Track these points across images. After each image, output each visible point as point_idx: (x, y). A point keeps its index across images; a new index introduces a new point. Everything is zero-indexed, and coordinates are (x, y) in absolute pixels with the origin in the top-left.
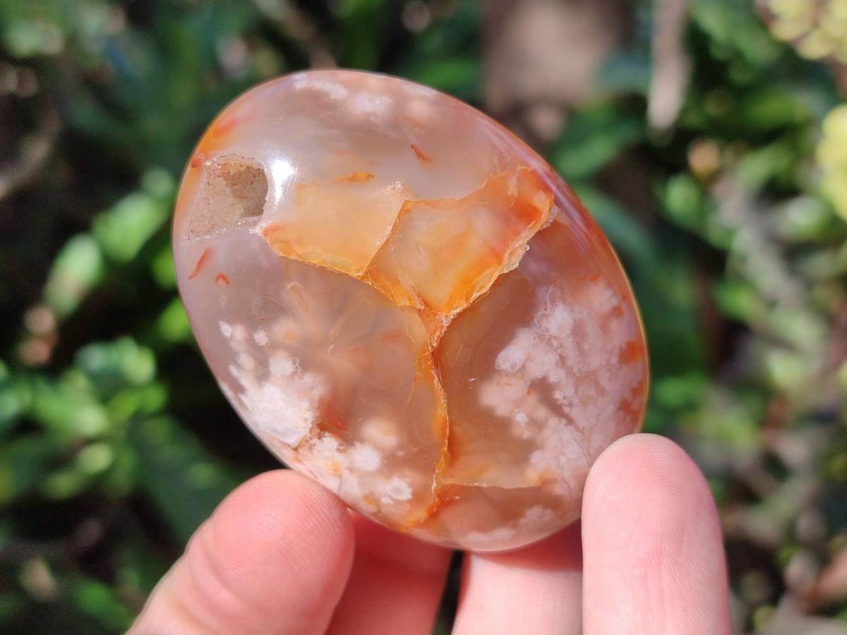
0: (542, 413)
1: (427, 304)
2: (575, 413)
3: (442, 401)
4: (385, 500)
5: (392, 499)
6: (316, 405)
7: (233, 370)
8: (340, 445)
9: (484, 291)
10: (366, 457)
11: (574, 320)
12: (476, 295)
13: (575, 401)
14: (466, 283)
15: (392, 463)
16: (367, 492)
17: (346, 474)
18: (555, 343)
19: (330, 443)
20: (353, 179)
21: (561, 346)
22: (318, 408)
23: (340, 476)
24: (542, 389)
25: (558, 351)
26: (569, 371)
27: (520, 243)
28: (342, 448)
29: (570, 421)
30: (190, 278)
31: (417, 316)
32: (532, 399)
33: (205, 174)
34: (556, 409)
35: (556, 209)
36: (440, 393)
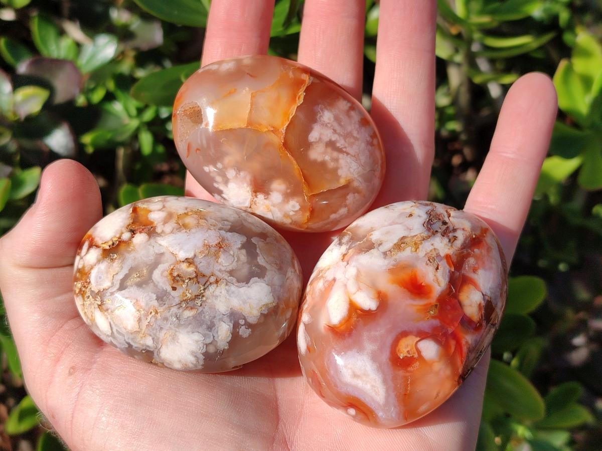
0: (335, 154)
1: (274, 128)
2: (349, 150)
3: (294, 162)
4: (292, 213)
5: (293, 211)
6: (249, 183)
7: (216, 185)
8: (265, 196)
9: (293, 115)
10: (276, 197)
11: (334, 115)
12: (291, 117)
13: (347, 145)
14: (286, 114)
15: (288, 196)
16: (283, 213)
17: (272, 208)
18: (329, 125)
19: (261, 197)
20: (230, 93)
21: (332, 125)
22: (251, 185)
23: (270, 211)
24: (331, 144)
25: (332, 128)
26: (339, 135)
27: (301, 93)
28: (266, 197)
29: (348, 154)
30: (187, 157)
31: (271, 133)
32: (329, 150)
33: (178, 116)
34: (340, 151)
35: (312, 78)
36: (292, 159)
